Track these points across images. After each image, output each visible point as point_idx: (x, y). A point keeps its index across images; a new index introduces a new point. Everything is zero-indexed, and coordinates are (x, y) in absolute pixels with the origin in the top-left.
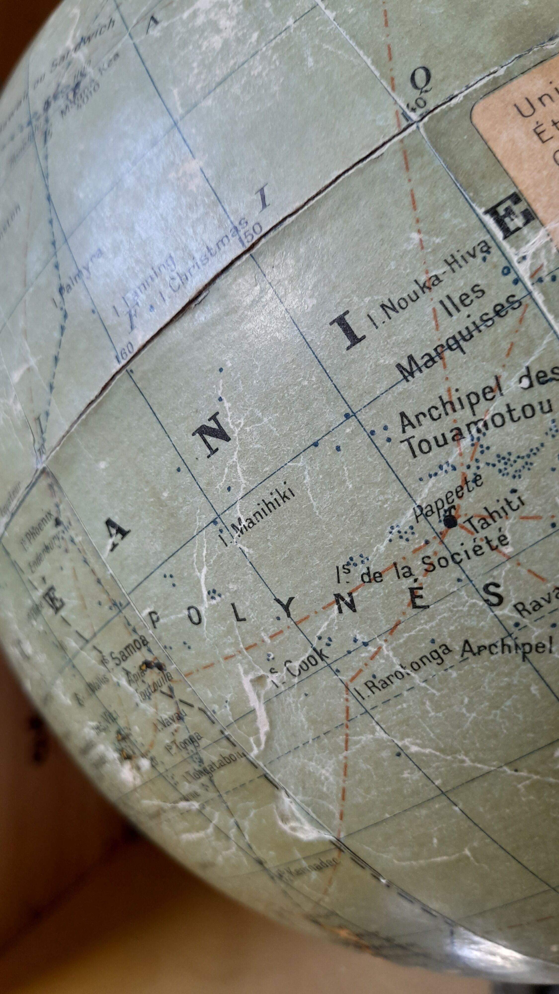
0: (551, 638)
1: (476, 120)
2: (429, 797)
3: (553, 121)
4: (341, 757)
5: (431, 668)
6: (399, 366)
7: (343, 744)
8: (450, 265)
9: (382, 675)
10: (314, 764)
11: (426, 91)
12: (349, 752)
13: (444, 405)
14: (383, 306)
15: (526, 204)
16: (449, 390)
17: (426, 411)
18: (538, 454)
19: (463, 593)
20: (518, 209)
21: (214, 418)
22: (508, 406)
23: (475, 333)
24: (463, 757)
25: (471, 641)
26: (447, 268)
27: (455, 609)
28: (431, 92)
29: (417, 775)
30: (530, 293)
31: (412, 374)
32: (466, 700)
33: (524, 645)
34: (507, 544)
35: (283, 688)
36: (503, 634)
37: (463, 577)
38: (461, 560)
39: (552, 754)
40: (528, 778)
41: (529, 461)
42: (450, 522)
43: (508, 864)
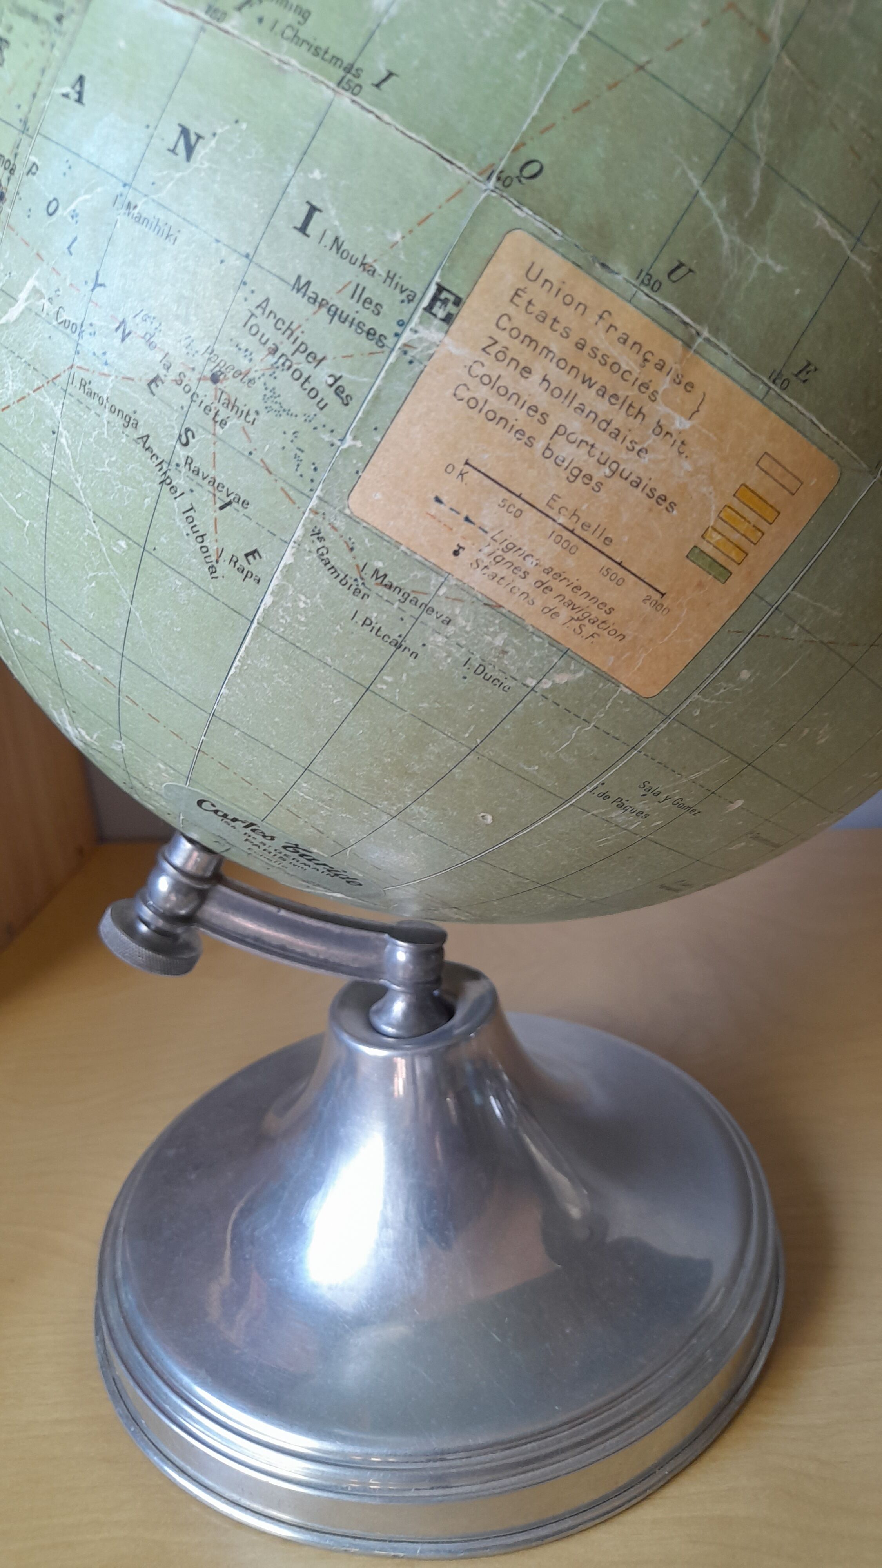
0: (182, 494)
1: (508, 236)
2: (42, 472)
3: (531, 300)
4: (27, 391)
5: (119, 421)
6: (299, 278)
7: (36, 387)
8: (388, 276)
9: (94, 388)
10: (11, 372)
11: (520, 181)
12: (34, 394)
13: (288, 328)
14: (337, 239)
15: (456, 312)
16: (299, 327)
17: (278, 317)
18: (289, 417)
19: (176, 415)
20: (451, 308)
21: (199, 137)
22: (309, 377)
23: (347, 324)
24: (80, 479)
25: (150, 439)
26: (384, 275)
27: (163, 415)
28: (521, 186)
29: (49, 454)
30: (392, 350)
31: (298, 290)
32: (113, 459)
33: (168, 477)
34: (223, 428)
35: (44, 315)
36: (167, 459)
37: (186, 409)
38: (195, 401)
39: (118, 540)
40: (95, 532)
41: (281, 412)
42: (215, 379)
43: (39, 556)
